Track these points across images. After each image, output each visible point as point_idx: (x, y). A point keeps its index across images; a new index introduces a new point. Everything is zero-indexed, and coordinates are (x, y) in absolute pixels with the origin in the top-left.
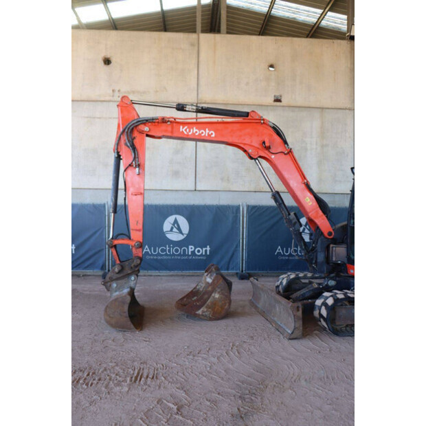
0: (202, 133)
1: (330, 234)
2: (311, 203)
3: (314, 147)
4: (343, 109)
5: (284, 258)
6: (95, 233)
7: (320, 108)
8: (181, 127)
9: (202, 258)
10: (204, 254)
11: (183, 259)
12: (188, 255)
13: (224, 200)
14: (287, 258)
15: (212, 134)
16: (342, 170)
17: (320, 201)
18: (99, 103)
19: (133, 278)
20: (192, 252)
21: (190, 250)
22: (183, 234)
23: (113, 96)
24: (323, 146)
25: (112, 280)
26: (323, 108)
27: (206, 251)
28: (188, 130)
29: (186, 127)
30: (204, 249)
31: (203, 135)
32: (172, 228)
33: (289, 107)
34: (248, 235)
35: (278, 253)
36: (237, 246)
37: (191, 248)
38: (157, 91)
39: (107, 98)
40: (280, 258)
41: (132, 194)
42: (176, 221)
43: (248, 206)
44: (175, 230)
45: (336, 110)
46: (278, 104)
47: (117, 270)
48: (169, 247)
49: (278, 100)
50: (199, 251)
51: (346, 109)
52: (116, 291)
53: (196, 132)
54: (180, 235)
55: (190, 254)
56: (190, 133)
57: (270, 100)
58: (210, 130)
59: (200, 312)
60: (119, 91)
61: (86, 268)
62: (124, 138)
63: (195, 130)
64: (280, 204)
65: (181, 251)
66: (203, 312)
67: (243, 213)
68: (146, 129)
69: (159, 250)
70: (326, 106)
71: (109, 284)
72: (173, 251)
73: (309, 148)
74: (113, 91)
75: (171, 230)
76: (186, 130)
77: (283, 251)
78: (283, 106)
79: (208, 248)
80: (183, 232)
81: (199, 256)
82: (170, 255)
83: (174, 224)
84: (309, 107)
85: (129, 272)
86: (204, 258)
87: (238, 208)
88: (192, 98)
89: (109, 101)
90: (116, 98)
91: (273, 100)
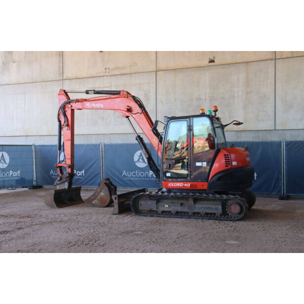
2: (156, 142)
3: (240, 94)
4: (265, 60)
6: (94, 163)
7: (245, 62)
11: (146, 180)
12: (149, 177)
16: (264, 111)
18: (98, 78)
23: (106, 72)
24: (247, 93)
26: (247, 62)
31: (97, 107)
32: (139, 159)
33: (221, 65)
37: (151, 173)
38: (131, 66)
39: (102, 74)
42: (141, 155)
44: (141, 160)
45: (258, 62)
46: (212, 64)
48: (138, 172)
49: (212, 61)
51: (268, 60)
54: (144, 164)
56: (91, 106)
57: (206, 62)
60: (109, 68)
61: (91, 185)
62: (61, 111)
65: (145, 174)
66: (96, 202)
69: (132, 174)
70: (250, 60)
71: (56, 186)
72: (140, 174)
73: (236, 96)
74: (105, 69)
75: (139, 160)
78: (216, 65)
82: (138, 177)
83: (140, 157)
84: (236, 63)
88: (153, 68)
89: (103, 76)
90: (107, 74)
91: (208, 61)
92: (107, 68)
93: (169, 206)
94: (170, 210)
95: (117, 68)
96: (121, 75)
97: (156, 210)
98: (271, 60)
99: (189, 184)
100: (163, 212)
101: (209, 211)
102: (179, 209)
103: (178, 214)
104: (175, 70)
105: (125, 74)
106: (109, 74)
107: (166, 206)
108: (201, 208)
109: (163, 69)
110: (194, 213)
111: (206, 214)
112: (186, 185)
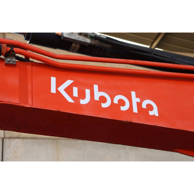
0: (122, 103)
8: (53, 80)
15: (150, 107)
28: (75, 90)
29: (69, 82)
31: (123, 109)
53: (103, 99)
56: (83, 102)
58: (142, 98)
63: (98, 95)
76: (69, 90)
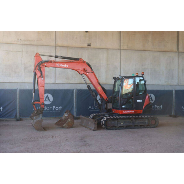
1: (106, 99)
2: (100, 89)
3: (104, 65)
4: (116, 49)
5: (92, 110)
7: (106, 49)
9: (58, 111)
10: (59, 109)
11: (51, 112)
13: (67, 87)
14: (93, 111)
17: (103, 89)
18: (12, 44)
19: (41, 115)
20: (54, 109)
21: (53, 108)
22: (50, 101)
24: (107, 65)
25: (34, 116)
26: (108, 49)
27: (60, 108)
30: (59, 108)
31: (64, 66)
32: (46, 99)
33: (94, 48)
34: (77, 102)
35: (90, 108)
36: (73, 106)
37: (54, 107)
40: (90, 110)
41: (40, 87)
42: (47, 96)
43: (77, 90)
44: (47, 100)
45: (113, 50)
46: (89, 47)
47: (36, 112)
49: (89, 45)
50: (57, 108)
51: (117, 49)
52: (35, 120)
54: (49, 102)
55: (53, 109)
57: (86, 45)
59: (64, 125)
60: (21, 39)
61: (8, 117)
62: (38, 67)
64: (90, 89)
66: (65, 125)
67: (75, 92)
68: (45, 65)
71: (32, 117)
72: (46, 108)
73: (102, 65)
74: (18, 39)
75: (45, 100)
77: (91, 108)
78: (91, 48)
79: (61, 107)
80: (51, 101)
81: (57, 110)
82: (45, 110)
83: (46, 97)
84: (102, 48)
85: (40, 113)
86: (59, 111)
87: (73, 90)
88: (53, 44)
89: (16, 44)
90: (19, 43)
91: (87, 45)
92: (20, 39)
93: (123, 123)
94: (123, 125)
95: (27, 40)
96: (30, 45)
97: (116, 126)
98: (119, 49)
99: (134, 111)
100: (120, 126)
101: (142, 124)
102: (128, 124)
103: (128, 127)
104: (67, 47)
105: (33, 45)
106: (21, 43)
107: (121, 123)
108: (139, 123)
109: (60, 45)
110: (135, 126)
111: (141, 126)
112: (132, 112)
